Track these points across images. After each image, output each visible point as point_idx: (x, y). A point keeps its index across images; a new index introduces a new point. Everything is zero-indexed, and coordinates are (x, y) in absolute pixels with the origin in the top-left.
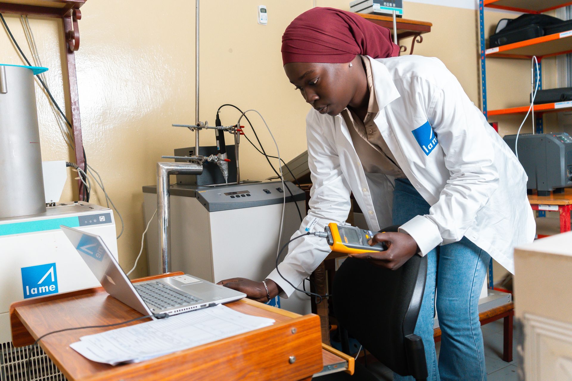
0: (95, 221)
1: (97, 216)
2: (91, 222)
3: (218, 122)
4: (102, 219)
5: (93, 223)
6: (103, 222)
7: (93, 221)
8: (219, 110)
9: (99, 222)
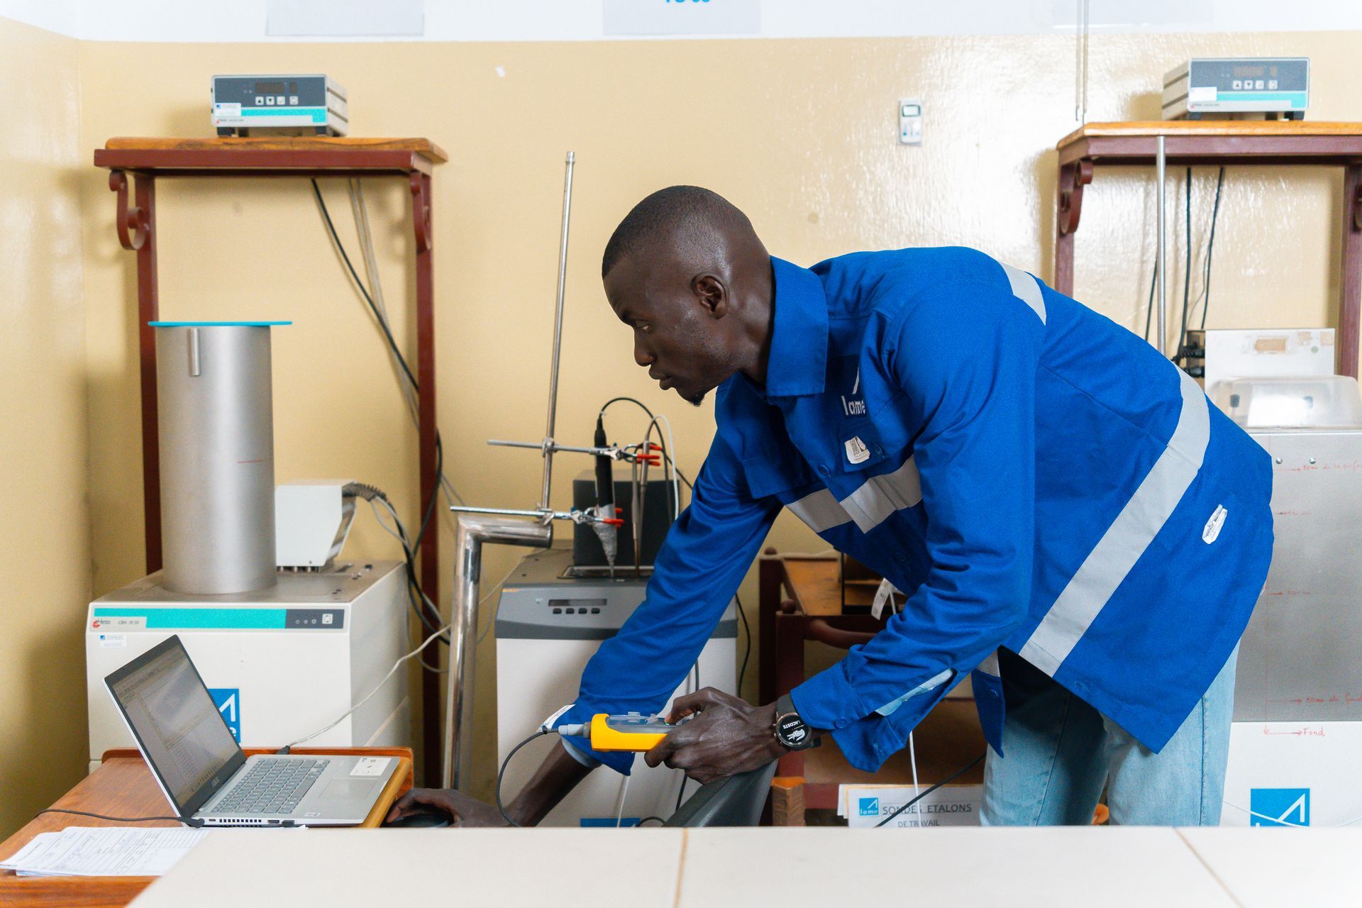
0: (314, 621)
1: (318, 614)
2: (306, 622)
3: (600, 439)
4: (327, 619)
5: (310, 626)
6: (327, 626)
7: (310, 622)
8: (603, 409)
9: (320, 625)
